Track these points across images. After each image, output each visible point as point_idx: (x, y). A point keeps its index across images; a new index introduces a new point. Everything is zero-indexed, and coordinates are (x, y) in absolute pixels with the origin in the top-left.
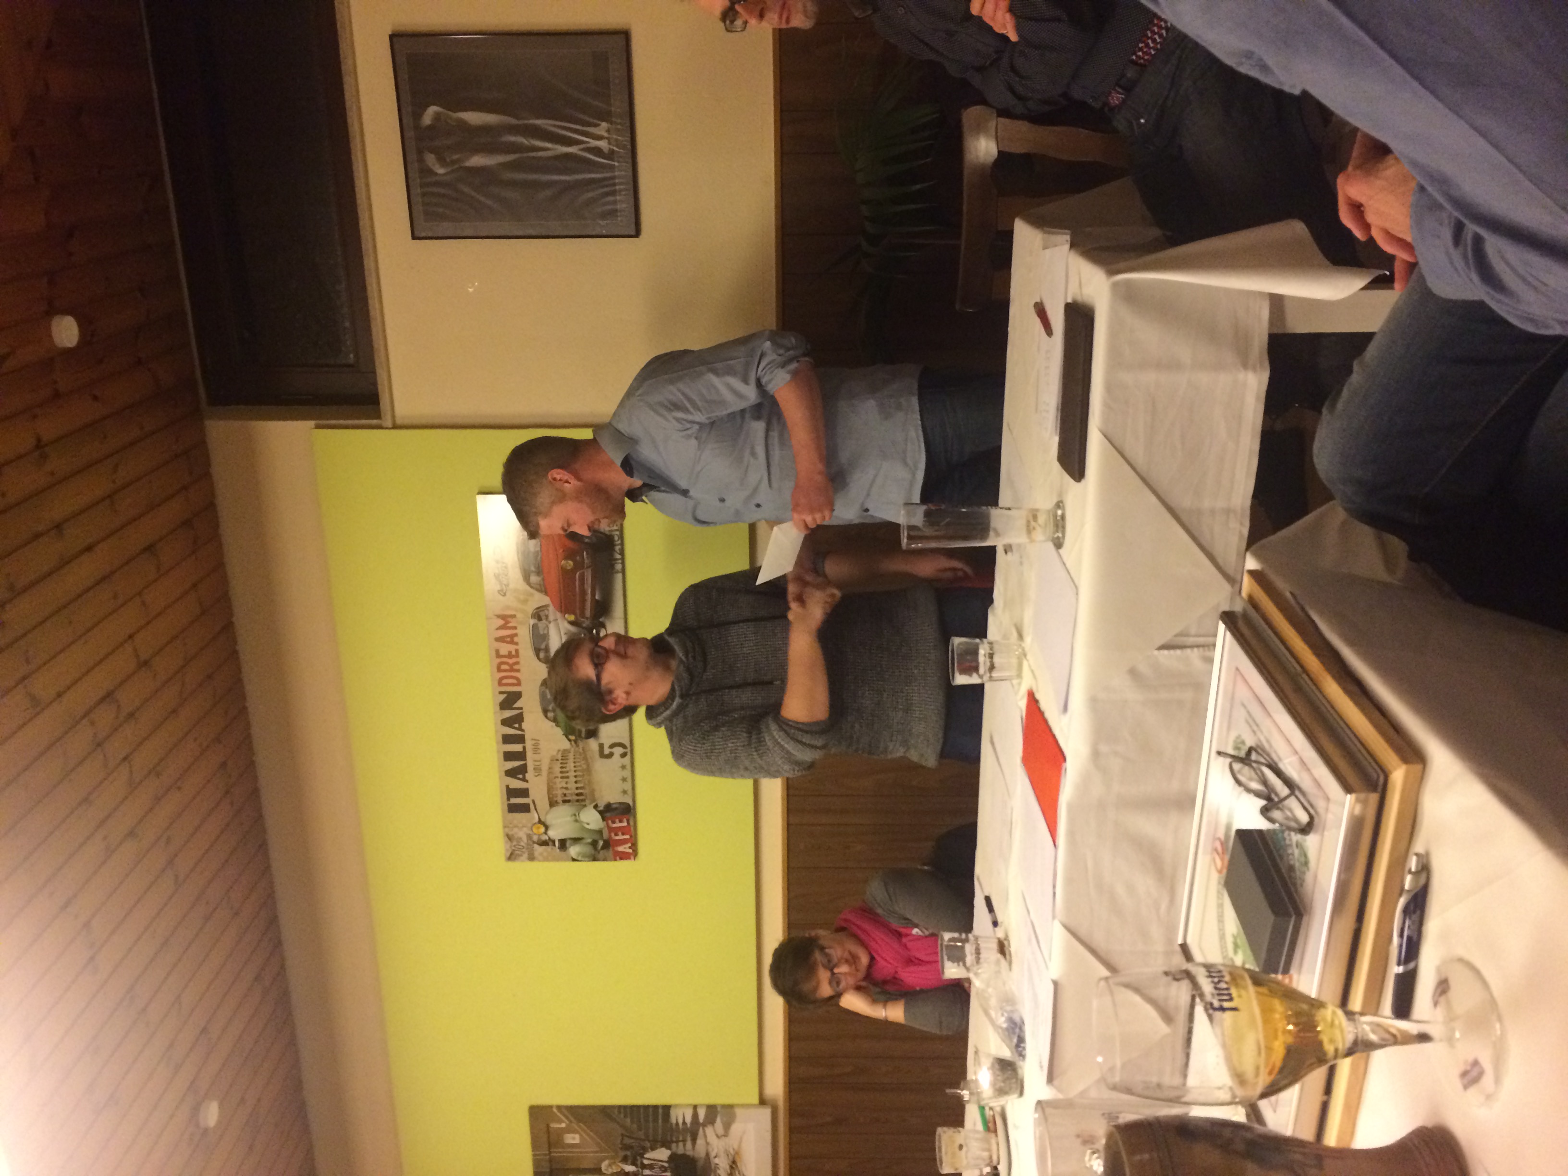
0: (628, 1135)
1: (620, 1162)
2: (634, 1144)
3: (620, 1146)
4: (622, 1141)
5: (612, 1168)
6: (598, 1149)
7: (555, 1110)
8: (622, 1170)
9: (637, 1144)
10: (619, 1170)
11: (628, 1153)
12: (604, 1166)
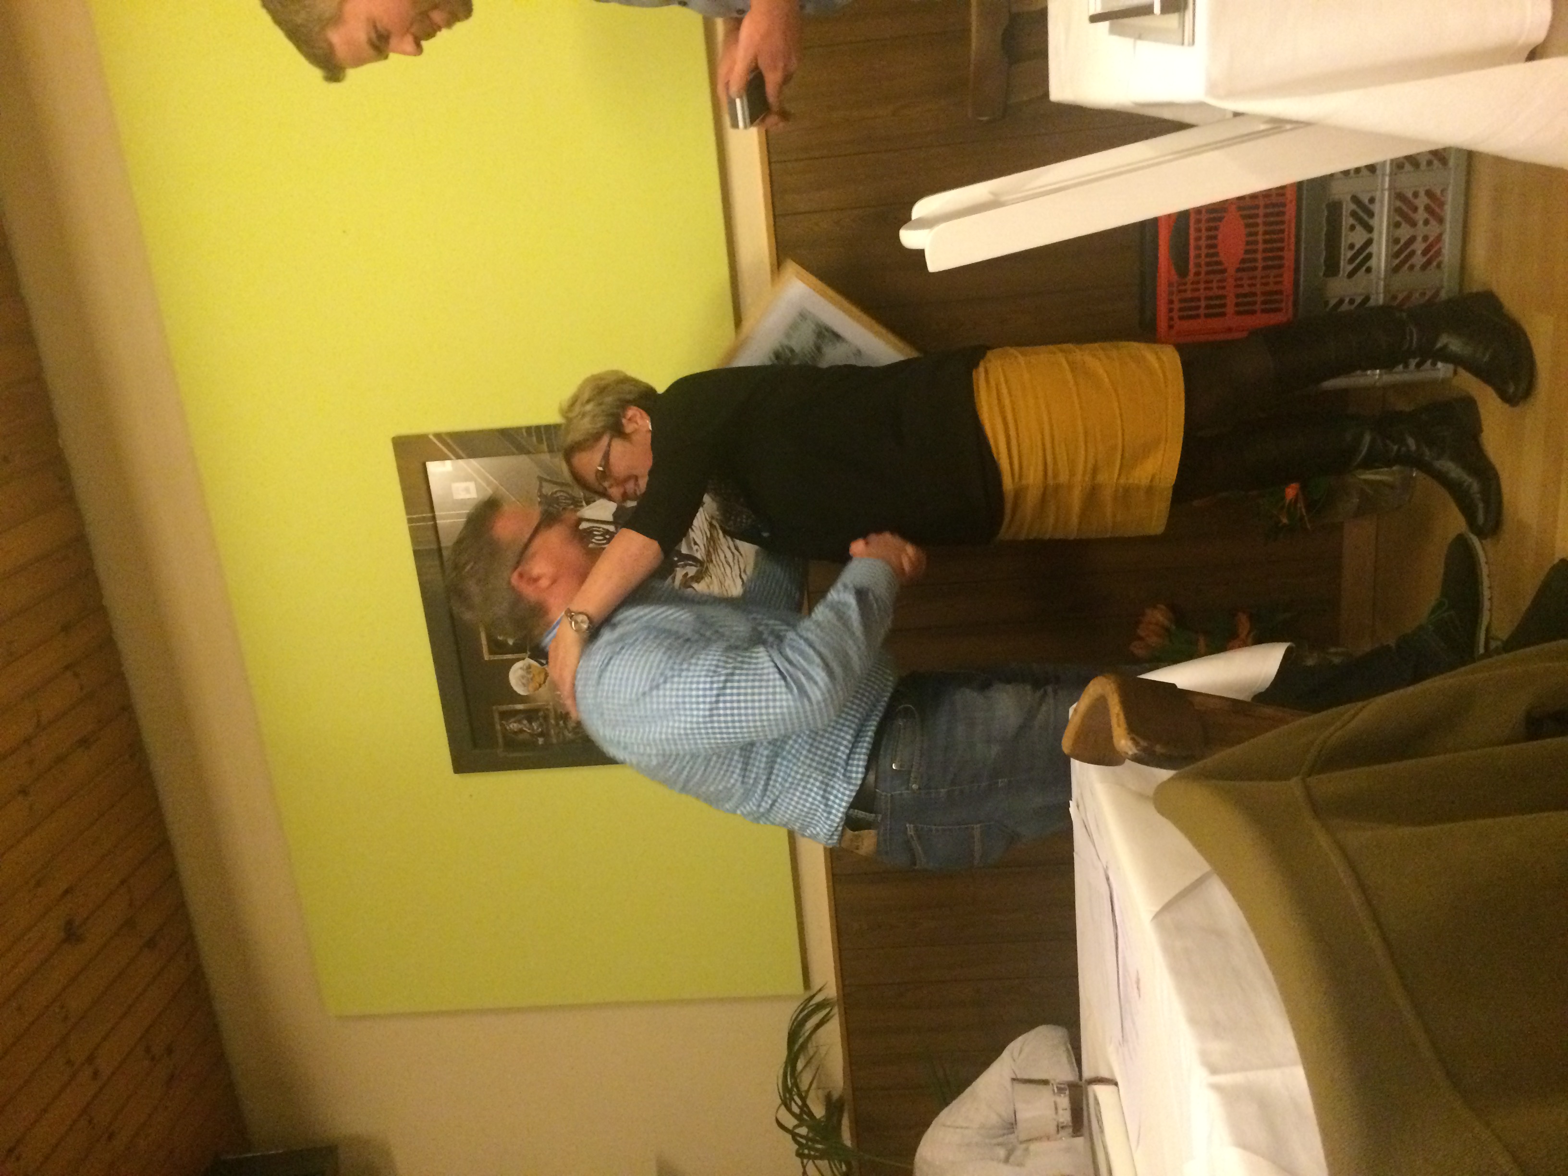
0: (548, 478)
2: (558, 494)
4: (540, 490)
7: (431, 437)
9: (565, 495)
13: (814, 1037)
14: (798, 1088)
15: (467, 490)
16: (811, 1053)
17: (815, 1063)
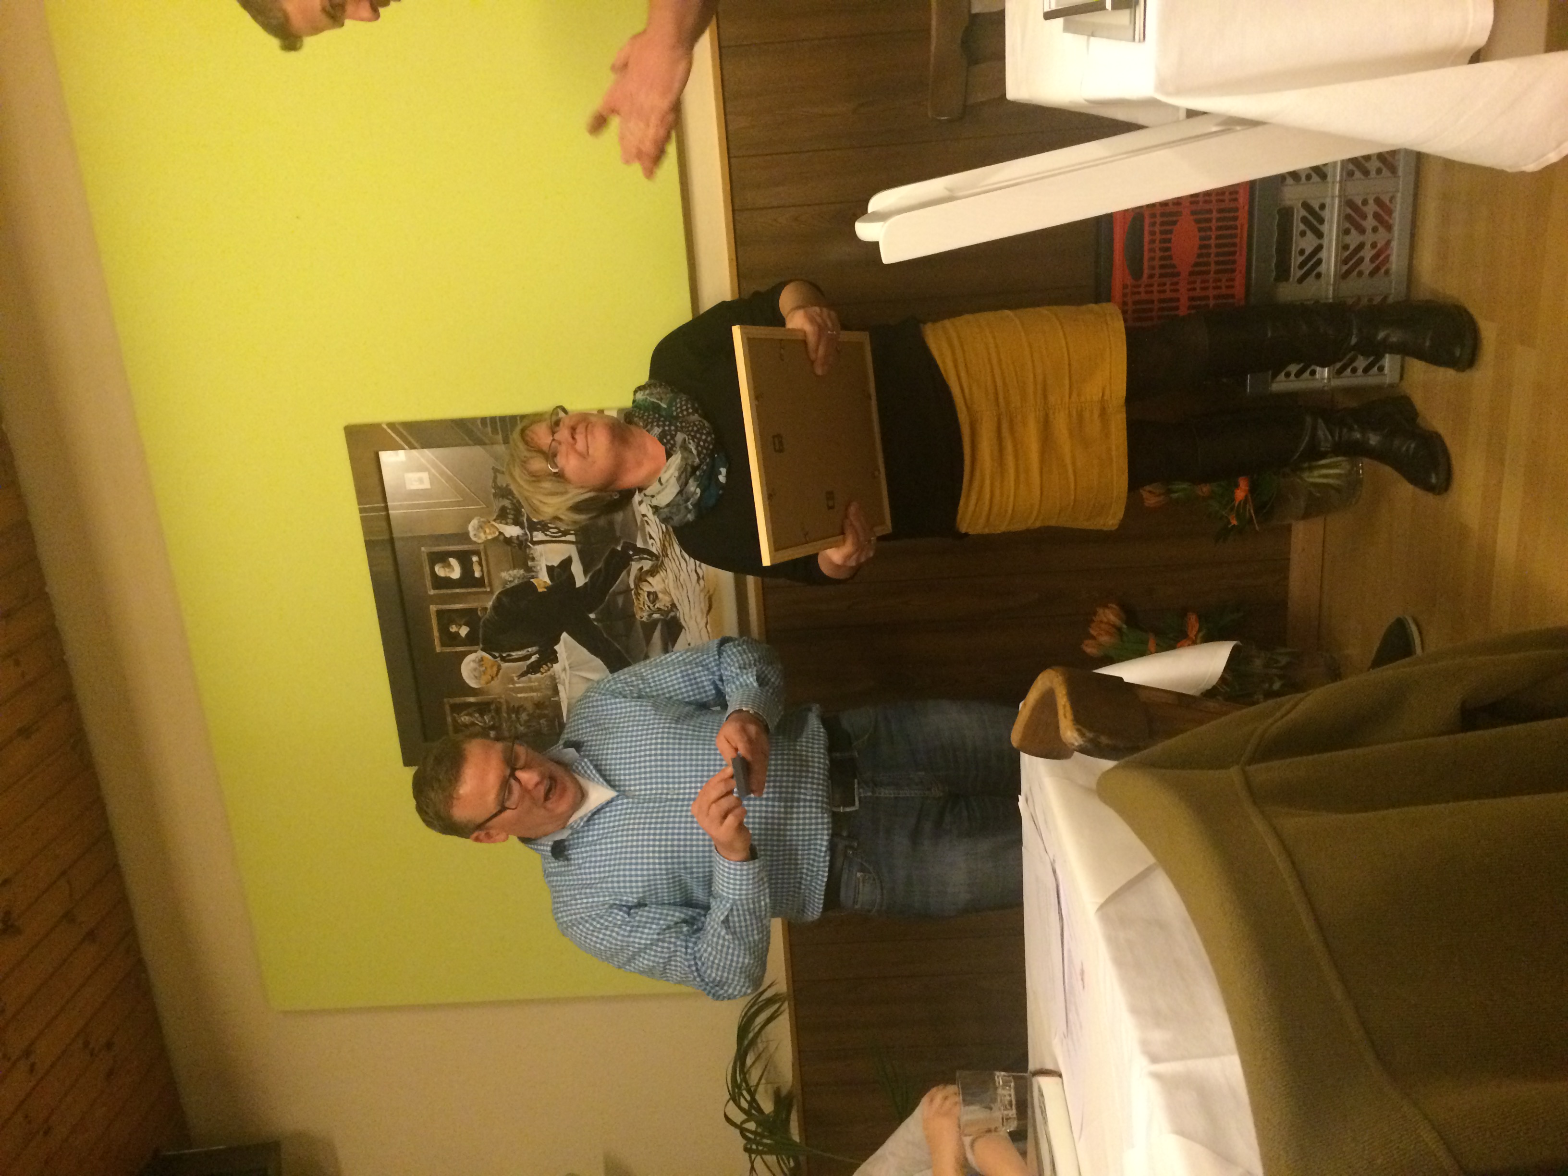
1: (495, 520)
3: (493, 491)
4: (494, 481)
5: (485, 532)
6: (461, 499)
7: (385, 427)
8: (501, 533)
10: (497, 533)
11: (506, 503)
12: (472, 528)
13: (763, 1033)
14: (747, 1085)
15: (421, 481)
16: (761, 1049)
17: (764, 1056)
